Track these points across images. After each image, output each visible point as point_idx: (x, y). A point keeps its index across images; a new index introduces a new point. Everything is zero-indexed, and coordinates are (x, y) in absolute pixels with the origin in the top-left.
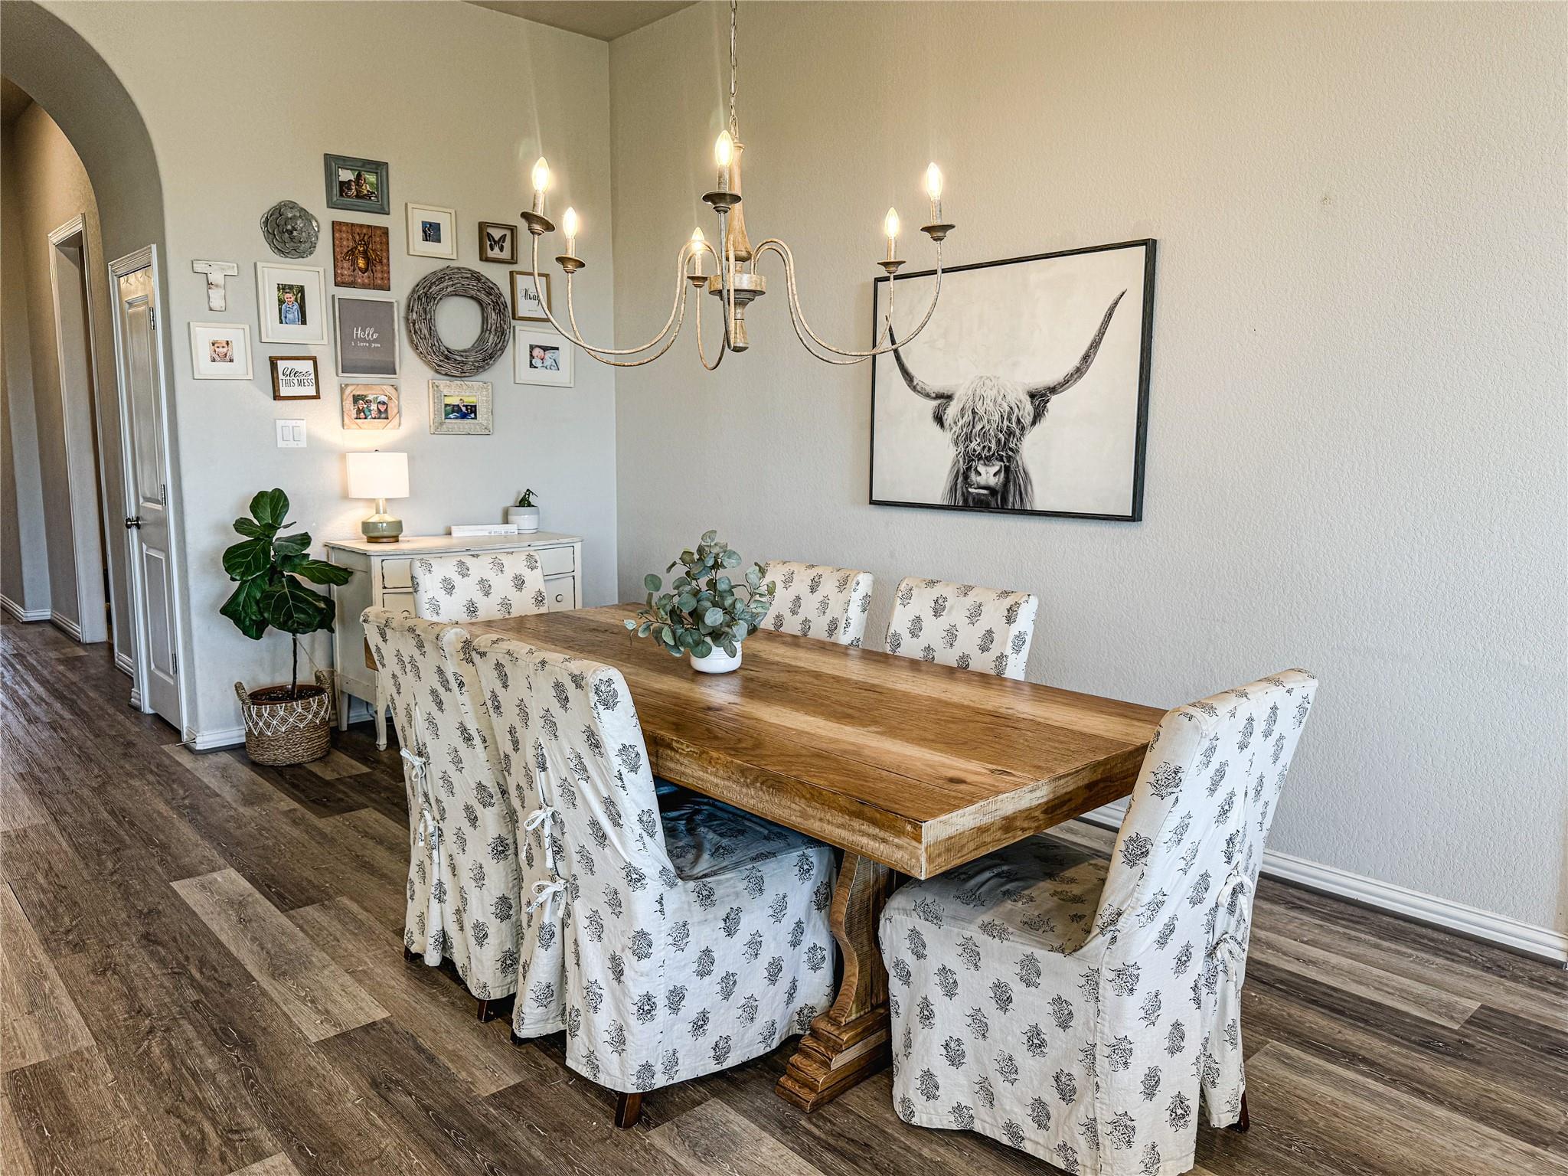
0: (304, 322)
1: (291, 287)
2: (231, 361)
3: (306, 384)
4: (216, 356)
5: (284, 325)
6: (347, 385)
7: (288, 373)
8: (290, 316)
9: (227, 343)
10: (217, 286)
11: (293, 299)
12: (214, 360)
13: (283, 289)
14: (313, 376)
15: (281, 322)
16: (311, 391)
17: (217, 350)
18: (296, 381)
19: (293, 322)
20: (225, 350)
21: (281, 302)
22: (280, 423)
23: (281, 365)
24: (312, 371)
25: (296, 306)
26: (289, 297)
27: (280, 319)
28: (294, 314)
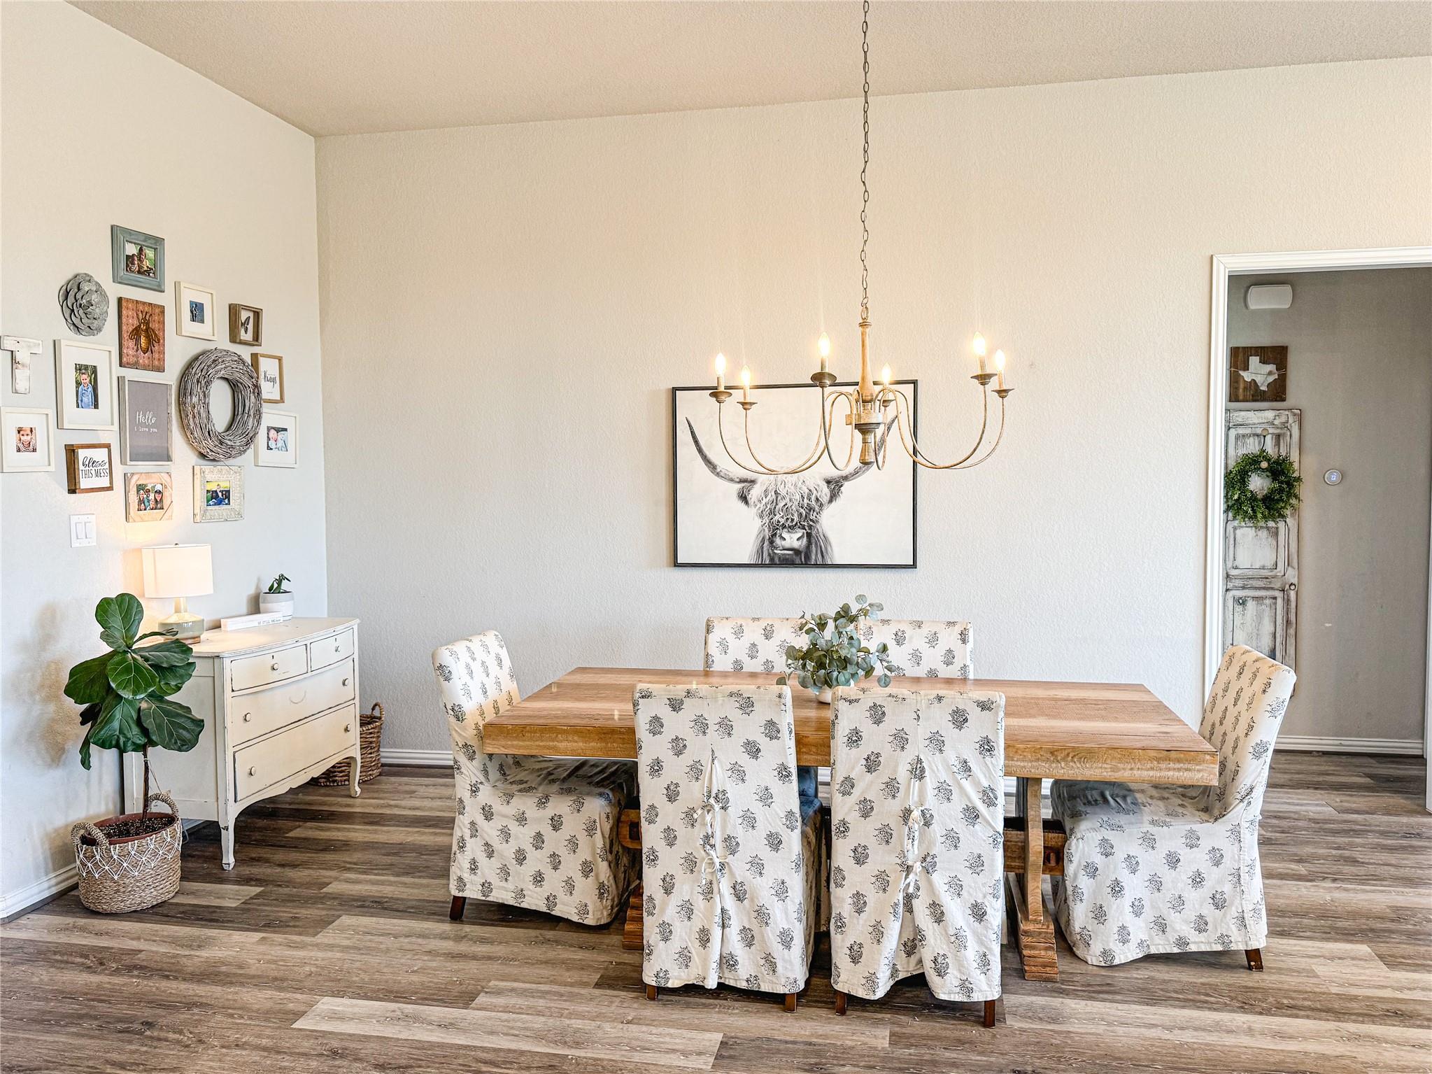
0: (96, 407)
1: (86, 367)
2: (34, 450)
3: (102, 474)
4: (20, 445)
5: (80, 409)
6: (133, 474)
7: (87, 463)
8: (85, 399)
9: (31, 431)
10: (23, 366)
11: (88, 380)
12: (19, 450)
13: (80, 370)
14: (107, 466)
15: (78, 407)
16: (105, 482)
17: (22, 438)
18: (93, 472)
19: (88, 406)
20: (29, 438)
21: (78, 384)
22: (74, 519)
23: (82, 454)
24: (107, 460)
25: (90, 389)
26: (85, 378)
27: (77, 403)
28: (88, 399)
